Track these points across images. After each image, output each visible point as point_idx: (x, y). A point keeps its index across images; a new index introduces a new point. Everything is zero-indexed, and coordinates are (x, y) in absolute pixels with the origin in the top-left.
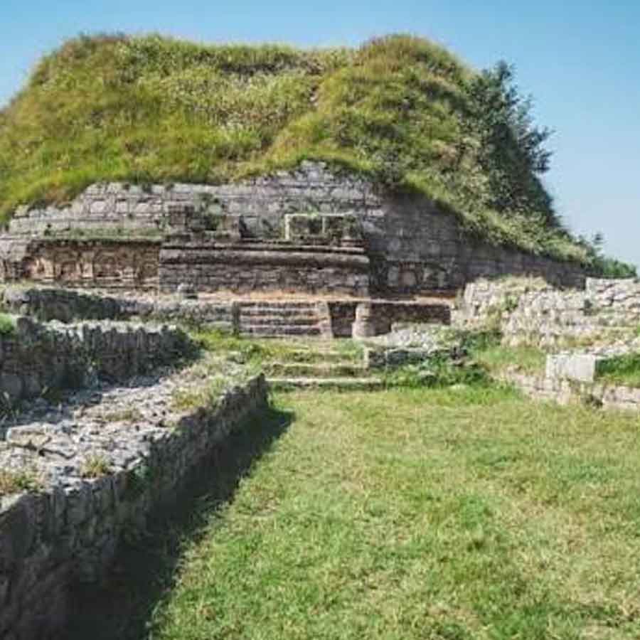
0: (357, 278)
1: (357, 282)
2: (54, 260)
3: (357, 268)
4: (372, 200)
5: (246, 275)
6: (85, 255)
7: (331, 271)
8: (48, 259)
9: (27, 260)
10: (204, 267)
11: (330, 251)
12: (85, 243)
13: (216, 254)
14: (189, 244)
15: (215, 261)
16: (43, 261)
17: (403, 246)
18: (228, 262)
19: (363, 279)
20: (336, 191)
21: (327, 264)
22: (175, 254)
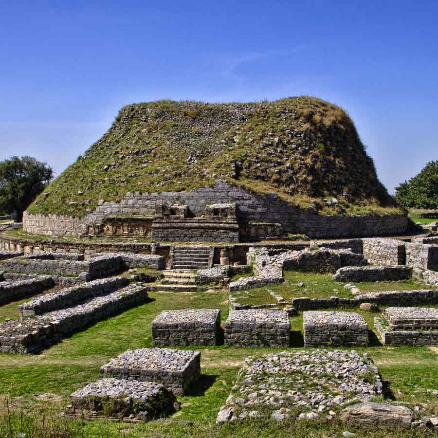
0: (233, 233)
1: (233, 236)
2: (113, 226)
3: (234, 230)
4: (246, 196)
5: (186, 233)
6: (124, 224)
7: (222, 231)
8: (110, 225)
9: (103, 226)
10: (170, 230)
11: (222, 223)
12: (124, 219)
13: (174, 225)
14: (163, 221)
15: (174, 228)
16: (108, 226)
17: (261, 216)
18: (179, 228)
19: (236, 234)
20: (230, 193)
21: (221, 228)
22: (158, 225)
